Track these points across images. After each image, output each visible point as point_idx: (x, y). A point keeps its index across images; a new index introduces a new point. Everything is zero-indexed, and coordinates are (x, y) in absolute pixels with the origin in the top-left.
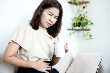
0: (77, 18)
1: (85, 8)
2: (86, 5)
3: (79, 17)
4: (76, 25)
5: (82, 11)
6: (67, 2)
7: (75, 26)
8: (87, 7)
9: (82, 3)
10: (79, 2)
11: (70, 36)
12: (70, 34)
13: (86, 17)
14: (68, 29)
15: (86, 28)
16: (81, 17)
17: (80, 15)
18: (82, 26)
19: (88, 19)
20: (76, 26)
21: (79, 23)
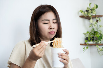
0: (91, 32)
1: (98, 22)
2: (99, 19)
3: (92, 31)
4: (89, 39)
5: (95, 25)
6: (79, 16)
7: (88, 41)
8: (100, 20)
9: (94, 16)
10: (92, 16)
11: (83, 51)
12: (83, 49)
13: (100, 31)
14: (81, 44)
15: (101, 43)
16: (94, 31)
17: (93, 29)
18: (96, 40)
19: (102, 34)
20: (90, 41)
21: (93, 37)
